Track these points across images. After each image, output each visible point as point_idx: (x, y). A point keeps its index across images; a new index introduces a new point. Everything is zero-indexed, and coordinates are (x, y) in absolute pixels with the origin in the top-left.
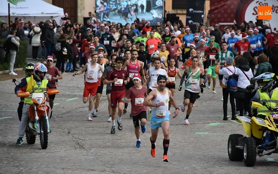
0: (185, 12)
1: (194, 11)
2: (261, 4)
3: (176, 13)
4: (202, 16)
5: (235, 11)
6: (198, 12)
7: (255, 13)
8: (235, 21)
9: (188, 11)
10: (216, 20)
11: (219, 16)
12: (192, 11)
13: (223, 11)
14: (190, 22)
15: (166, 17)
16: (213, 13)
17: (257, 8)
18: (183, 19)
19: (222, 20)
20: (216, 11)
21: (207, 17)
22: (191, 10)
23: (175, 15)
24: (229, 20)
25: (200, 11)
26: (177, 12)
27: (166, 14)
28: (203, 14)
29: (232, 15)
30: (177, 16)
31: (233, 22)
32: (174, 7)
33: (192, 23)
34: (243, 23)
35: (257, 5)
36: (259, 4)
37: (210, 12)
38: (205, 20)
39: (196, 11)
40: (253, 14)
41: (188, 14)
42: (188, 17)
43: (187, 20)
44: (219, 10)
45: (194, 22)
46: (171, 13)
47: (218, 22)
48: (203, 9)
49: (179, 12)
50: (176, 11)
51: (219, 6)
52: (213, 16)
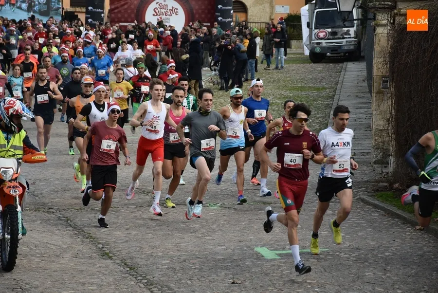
0: (84, 10)
1: (93, 10)
2: (161, 5)
3: (74, 11)
4: (102, 15)
5: (135, 11)
6: (98, 10)
7: (155, 14)
8: (136, 22)
9: (87, 9)
10: (116, 20)
11: (119, 15)
12: (91, 10)
13: (123, 11)
14: (90, 20)
15: (64, 14)
16: (113, 12)
17: (157, 9)
18: (82, 17)
19: (123, 20)
20: (116, 11)
21: (108, 16)
22: (90, 8)
23: (73, 13)
24: (129, 20)
25: (100, 10)
26: (76, 9)
27: (64, 11)
28: (103, 13)
29: (133, 16)
30: (76, 14)
31: (134, 22)
32: (72, 5)
33: (91, 22)
34: (144, 24)
35: (157, 6)
36: (159, 5)
37: (110, 11)
38: (105, 20)
39: (95, 10)
40: (154, 15)
41: (87, 12)
42: (87, 15)
43: (87, 19)
44: (119, 10)
45: (94, 21)
46: (69, 10)
47: (119, 22)
48: (102, 7)
49: (78, 9)
50: (74, 9)
51: (119, 5)
52: (113, 15)
